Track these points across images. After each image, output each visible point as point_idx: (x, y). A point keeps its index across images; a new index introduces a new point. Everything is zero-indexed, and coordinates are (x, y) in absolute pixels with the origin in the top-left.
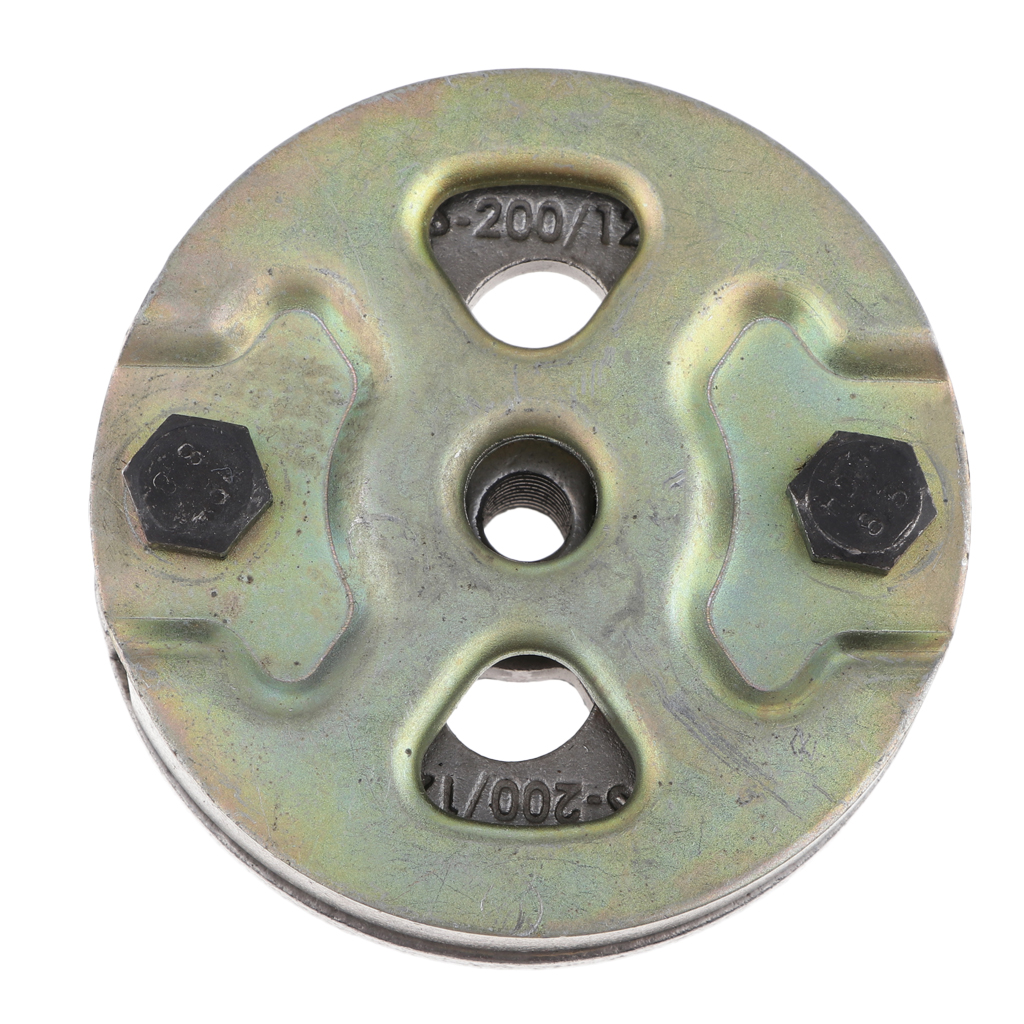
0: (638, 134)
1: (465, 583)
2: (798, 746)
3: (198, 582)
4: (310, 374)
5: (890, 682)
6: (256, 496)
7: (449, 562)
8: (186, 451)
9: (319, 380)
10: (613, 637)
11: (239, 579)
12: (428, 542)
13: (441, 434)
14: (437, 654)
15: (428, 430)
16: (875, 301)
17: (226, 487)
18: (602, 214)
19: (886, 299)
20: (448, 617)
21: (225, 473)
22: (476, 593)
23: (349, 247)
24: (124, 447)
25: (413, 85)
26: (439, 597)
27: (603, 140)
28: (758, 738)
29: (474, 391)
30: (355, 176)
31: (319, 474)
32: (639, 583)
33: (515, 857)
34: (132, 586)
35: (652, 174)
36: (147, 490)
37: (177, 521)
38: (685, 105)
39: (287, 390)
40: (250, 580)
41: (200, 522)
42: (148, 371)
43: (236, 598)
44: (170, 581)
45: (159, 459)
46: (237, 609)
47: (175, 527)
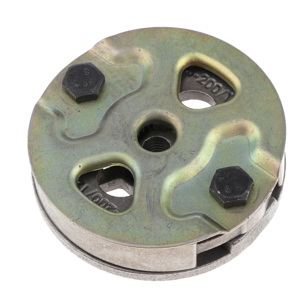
0: (249, 76)
1: (124, 140)
2: (169, 226)
3: (67, 104)
4: (131, 79)
5: (203, 228)
6: (93, 90)
7: (125, 134)
8: (86, 71)
9: (132, 82)
10: (148, 174)
11: (77, 109)
12: (124, 127)
13: (147, 107)
14: (105, 150)
15: (145, 104)
16: (273, 146)
17: (88, 83)
18: (230, 95)
19: (276, 148)
20: (114, 145)
21: (91, 80)
22: (125, 144)
26: (116, 139)
27: (240, 72)
28: (162, 217)
29: (163, 103)
32: (164, 167)
33: (83, 203)
35: (245, 87)
36: (71, 73)
37: (71, 83)
38: (265, 77)
39: (123, 79)
40: (79, 111)
41: (76, 87)
42: (96, 55)
43: (72, 113)
44: (61, 100)
45: (79, 68)
46: (70, 115)
47: (70, 84)
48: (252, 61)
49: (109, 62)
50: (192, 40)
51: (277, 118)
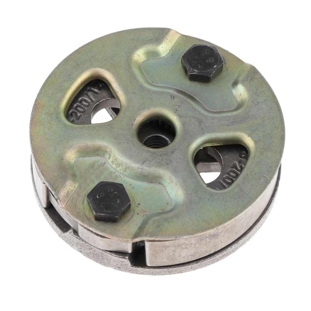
0: (78, 65)
1: (171, 154)
2: (256, 103)
3: (132, 216)
4: (93, 167)
7: (163, 155)
9: (96, 165)
10: (204, 129)
11: (137, 206)
12: (155, 157)
13: (129, 141)
15: (126, 144)
17: (114, 191)
18: (90, 90)
19: (154, 33)
20: (178, 161)
21: (110, 190)
22: (175, 152)
23: (67, 139)
24: (86, 216)
25: (34, 106)
26: (171, 161)
28: (249, 110)
29: (122, 129)
30: (49, 129)
31: (121, 176)
32: (194, 117)
33: (249, 176)
34: (124, 231)
35: (91, 66)
36: (104, 209)
37: (116, 206)
39: (94, 174)
40: (139, 204)
41: (120, 201)
42: (69, 201)
43: (142, 210)
44: (128, 222)
45: (97, 203)
46: (145, 211)
47: (117, 208)
48: (60, 64)
49: (76, 188)
50: (43, 116)
51: (121, 37)
